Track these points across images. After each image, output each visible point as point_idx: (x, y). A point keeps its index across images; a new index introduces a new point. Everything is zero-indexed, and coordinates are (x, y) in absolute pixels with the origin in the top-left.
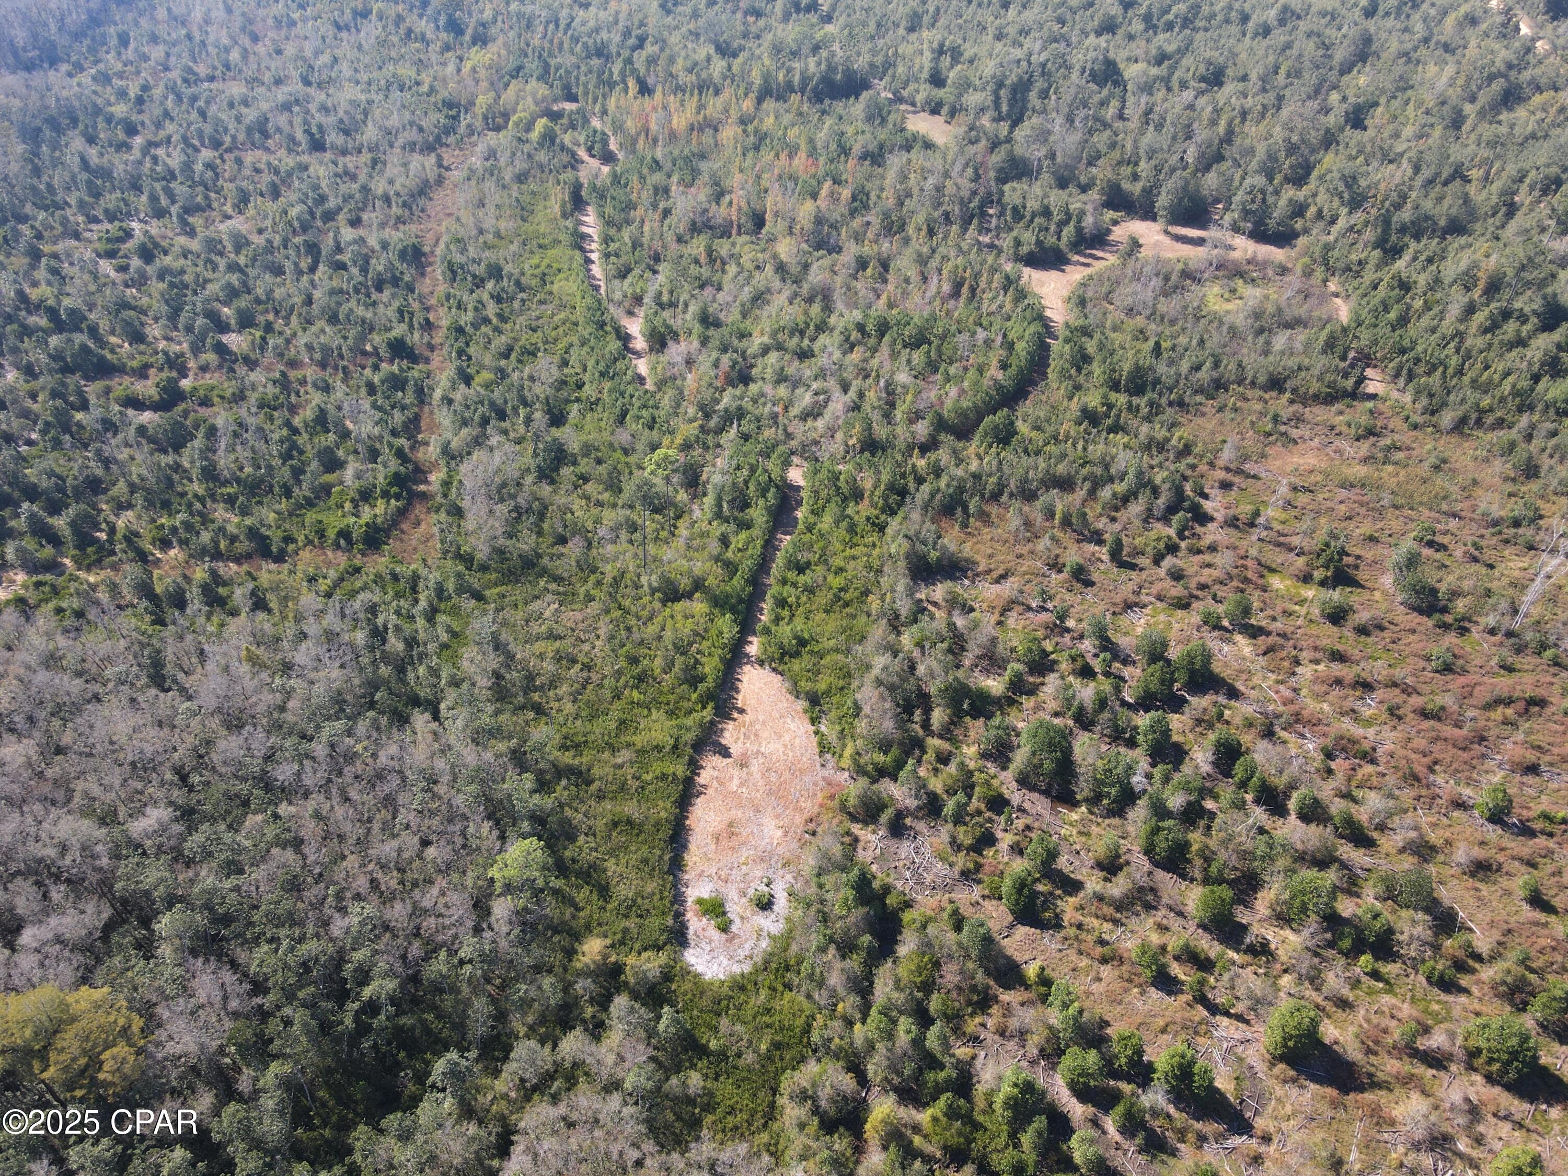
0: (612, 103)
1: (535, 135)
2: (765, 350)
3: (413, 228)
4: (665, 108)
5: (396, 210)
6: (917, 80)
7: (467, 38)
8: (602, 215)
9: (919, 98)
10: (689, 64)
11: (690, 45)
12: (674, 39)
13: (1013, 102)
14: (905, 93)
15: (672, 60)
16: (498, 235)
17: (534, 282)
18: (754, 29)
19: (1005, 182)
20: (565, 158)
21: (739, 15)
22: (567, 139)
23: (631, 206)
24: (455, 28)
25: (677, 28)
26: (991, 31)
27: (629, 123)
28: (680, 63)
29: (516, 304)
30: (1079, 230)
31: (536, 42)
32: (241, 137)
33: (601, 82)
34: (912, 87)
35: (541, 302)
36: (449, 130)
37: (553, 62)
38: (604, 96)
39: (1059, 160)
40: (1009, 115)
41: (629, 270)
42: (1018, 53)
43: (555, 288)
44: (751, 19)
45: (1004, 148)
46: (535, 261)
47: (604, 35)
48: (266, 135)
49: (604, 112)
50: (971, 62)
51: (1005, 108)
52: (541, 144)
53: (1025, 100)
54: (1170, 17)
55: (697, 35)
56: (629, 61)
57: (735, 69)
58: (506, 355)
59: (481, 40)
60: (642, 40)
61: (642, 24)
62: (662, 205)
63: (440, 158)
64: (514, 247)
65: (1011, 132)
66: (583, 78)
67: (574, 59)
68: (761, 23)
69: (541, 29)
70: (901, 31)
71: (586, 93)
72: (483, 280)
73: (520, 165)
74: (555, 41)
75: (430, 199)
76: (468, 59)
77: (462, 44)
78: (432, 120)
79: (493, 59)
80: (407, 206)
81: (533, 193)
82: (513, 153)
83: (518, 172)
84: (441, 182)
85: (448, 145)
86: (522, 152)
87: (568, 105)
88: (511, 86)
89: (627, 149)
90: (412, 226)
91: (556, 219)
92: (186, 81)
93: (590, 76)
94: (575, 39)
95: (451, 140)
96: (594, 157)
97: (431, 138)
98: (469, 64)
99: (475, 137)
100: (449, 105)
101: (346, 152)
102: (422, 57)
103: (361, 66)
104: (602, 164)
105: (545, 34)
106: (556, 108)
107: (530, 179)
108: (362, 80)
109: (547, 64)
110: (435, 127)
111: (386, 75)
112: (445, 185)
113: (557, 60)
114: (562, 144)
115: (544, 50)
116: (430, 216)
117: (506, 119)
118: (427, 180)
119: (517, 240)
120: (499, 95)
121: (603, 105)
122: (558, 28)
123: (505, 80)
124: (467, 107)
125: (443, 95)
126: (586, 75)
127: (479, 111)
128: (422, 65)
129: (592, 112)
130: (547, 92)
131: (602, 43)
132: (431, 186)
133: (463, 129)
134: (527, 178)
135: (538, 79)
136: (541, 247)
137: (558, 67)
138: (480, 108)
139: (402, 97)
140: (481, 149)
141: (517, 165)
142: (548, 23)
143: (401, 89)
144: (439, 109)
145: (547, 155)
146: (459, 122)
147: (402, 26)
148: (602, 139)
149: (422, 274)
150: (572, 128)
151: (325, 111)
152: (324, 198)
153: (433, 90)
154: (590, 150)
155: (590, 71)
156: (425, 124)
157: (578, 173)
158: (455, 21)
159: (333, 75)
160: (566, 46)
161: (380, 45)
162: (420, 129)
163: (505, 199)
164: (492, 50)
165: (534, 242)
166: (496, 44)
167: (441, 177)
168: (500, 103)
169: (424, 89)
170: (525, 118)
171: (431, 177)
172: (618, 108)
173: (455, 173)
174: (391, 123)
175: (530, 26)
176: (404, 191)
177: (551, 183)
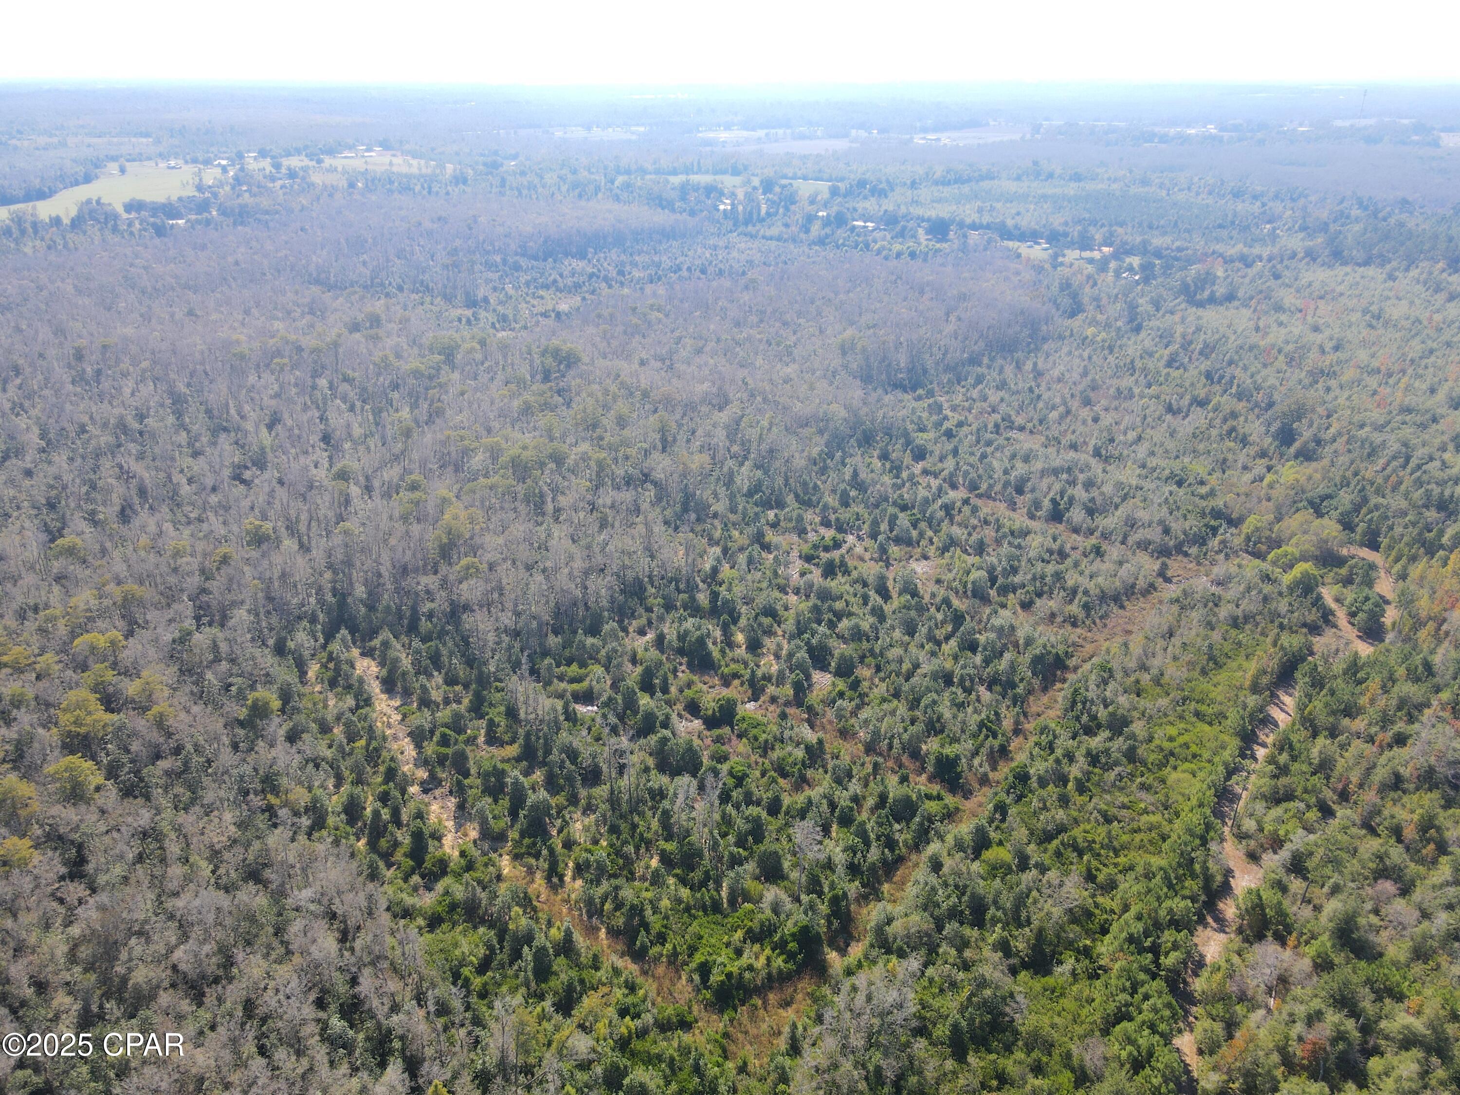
0: (1416, 571)
1: (1287, 579)
2: (1408, 1042)
3: (1074, 634)
5: (1074, 608)
7: (1292, 450)
8: (1301, 707)
16: (1157, 681)
17: (1152, 758)
20: (1312, 616)
22: (1328, 594)
23: (1350, 711)
24: (1286, 436)
27: (1424, 603)
29: (1111, 776)
31: (1369, 475)
32: (998, 487)
33: (1420, 541)
35: (1143, 787)
36: (1200, 540)
37: (1374, 500)
38: (1413, 559)
41: (1289, 796)
43: (1173, 777)
46: (1172, 731)
48: (1020, 491)
49: (1402, 577)
52: (1291, 589)
58: (1047, 837)
59: (1306, 455)
62: (1400, 727)
63: (1164, 566)
64: (1163, 702)
66: (1399, 530)
67: (1404, 504)
69: (1382, 462)
71: (1390, 548)
72: (1099, 726)
73: (1249, 605)
74: (1394, 478)
75: (1122, 607)
76: (1276, 472)
77: (1282, 455)
78: (1187, 525)
79: (1303, 480)
80: (1087, 607)
81: (1239, 644)
82: (1249, 589)
83: (1239, 612)
84: (1149, 592)
85: (1186, 555)
86: (1260, 592)
87: (1365, 553)
88: (1297, 515)
89: (1400, 632)
90: (1079, 631)
91: (1241, 688)
92: (997, 426)
93: (1411, 529)
94: (1419, 483)
95: (1194, 550)
96: (1353, 625)
97: (1172, 543)
98: (1269, 478)
99: (1222, 556)
100: (1217, 514)
101: (1076, 530)
102: (1230, 456)
103: (1159, 451)
104: (1359, 637)
105: (1384, 469)
106: (1344, 552)
107: (1248, 627)
108: (1149, 465)
109: (1365, 500)
110: (1185, 533)
111: (1176, 466)
112: (1150, 597)
113: (1381, 500)
114: (1319, 597)
115: (1372, 484)
116: (1105, 625)
117: (1271, 548)
118: (1133, 586)
119: (1176, 694)
120: (1279, 520)
121: (1405, 568)
122: (1404, 466)
123: (1301, 505)
124: (1234, 523)
125: (1219, 502)
126: (1406, 527)
127: (1245, 531)
128: (1223, 465)
129: (1388, 572)
130: (1335, 534)
131: (1452, 496)
132: (1133, 593)
133: (1214, 543)
134: (1245, 623)
135: (1341, 514)
136: (1197, 714)
137: (1377, 507)
138: (1247, 527)
139: (1171, 493)
140: (1218, 571)
141: (1244, 604)
142: (1394, 458)
143: (1180, 484)
144: (1203, 515)
145: (1290, 604)
146: (1214, 535)
147: (1231, 423)
148: (1371, 610)
149: (1045, 689)
150: (1348, 581)
151: (1089, 485)
152: (1014, 570)
153: (1212, 493)
154: (1353, 615)
155: (1414, 524)
156: (1176, 527)
157: (1318, 638)
158: (1291, 430)
159: (1125, 452)
160: (1403, 487)
161: (1194, 436)
162: (1167, 531)
163: (1199, 640)
164: (1309, 471)
165: (1193, 706)
166: (1314, 465)
167: (1152, 586)
168: (1276, 529)
169: (1203, 490)
170: (1292, 554)
171: (1141, 584)
172: (1422, 578)
173: (1173, 587)
174: (1142, 515)
175: (1372, 454)
176: (1098, 591)
177: (1269, 640)
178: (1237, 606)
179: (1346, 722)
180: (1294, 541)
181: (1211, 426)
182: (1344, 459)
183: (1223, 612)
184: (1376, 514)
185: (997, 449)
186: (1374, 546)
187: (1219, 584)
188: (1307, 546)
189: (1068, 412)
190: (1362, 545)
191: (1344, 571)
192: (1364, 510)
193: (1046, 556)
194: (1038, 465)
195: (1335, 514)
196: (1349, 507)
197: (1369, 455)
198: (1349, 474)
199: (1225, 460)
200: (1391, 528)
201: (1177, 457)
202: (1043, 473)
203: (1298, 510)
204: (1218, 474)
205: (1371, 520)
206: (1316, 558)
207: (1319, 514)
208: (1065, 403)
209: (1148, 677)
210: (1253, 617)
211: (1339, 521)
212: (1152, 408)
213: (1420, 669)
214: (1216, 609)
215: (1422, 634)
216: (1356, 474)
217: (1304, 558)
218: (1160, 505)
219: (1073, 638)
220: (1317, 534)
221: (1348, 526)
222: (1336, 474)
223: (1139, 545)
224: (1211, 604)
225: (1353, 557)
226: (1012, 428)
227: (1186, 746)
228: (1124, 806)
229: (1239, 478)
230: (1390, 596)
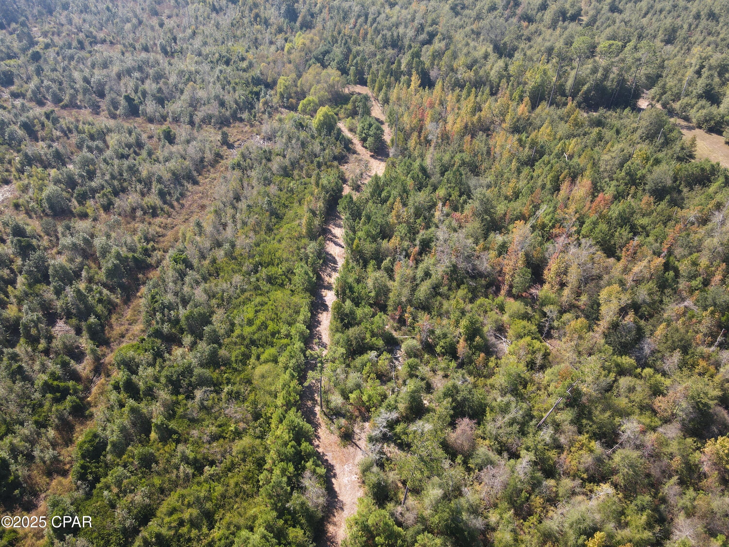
0: (394, 94)
1: (314, 123)
3: (155, 225)
4: (442, 103)
5: (151, 199)
7: (298, 24)
8: (350, 239)
9: (694, 114)
10: (469, 61)
11: (472, 44)
12: (459, 36)
14: (677, 106)
15: (455, 56)
16: (231, 255)
17: (235, 353)
18: (526, 33)
20: (338, 150)
21: (514, 20)
22: (344, 126)
23: (385, 232)
24: (292, 15)
25: (462, 27)
27: (406, 118)
28: (461, 60)
31: (347, 31)
33: (389, 72)
36: (248, 106)
37: (355, 49)
38: (389, 86)
44: (525, 24)
46: (250, 311)
47: (401, 30)
48: (102, 95)
49: (386, 101)
52: (319, 130)
55: (478, 34)
56: (417, 55)
57: (512, 69)
59: (307, 26)
60: (432, 36)
61: (434, 23)
62: (422, 234)
63: (225, 135)
64: (238, 277)
66: (375, 67)
67: (373, 48)
68: (532, 27)
69: (352, 21)
71: (374, 81)
73: (292, 153)
74: (362, 31)
75: (196, 183)
76: (291, 41)
77: (292, 29)
78: (237, 95)
79: (307, 42)
80: (162, 194)
81: (292, 191)
82: (290, 138)
83: (287, 162)
84: (217, 162)
85: (241, 120)
86: (298, 139)
87: (359, 89)
88: (310, 70)
89: (397, 146)
90: (158, 220)
91: (300, 237)
92: (80, 42)
93: (381, 65)
94: (377, 31)
95: (245, 115)
96: (366, 148)
97: (228, 113)
98: (287, 46)
99: (266, 116)
100: (257, 81)
101: (151, 120)
102: (259, 36)
103: (210, 41)
104: (372, 156)
105: (355, 26)
106: (346, 91)
107: (296, 172)
108: (204, 53)
109: (349, 50)
110: (236, 102)
111: (223, 49)
112: (218, 166)
113: (358, 48)
114: (340, 131)
115: (351, 38)
116: (183, 206)
117: (299, 100)
118: (202, 160)
119: (247, 265)
120: (299, 76)
121: (386, 94)
122: (366, 21)
123: (311, 62)
124: (270, 85)
125: (256, 72)
126: (378, 64)
127: (279, 90)
128: (256, 43)
129: (376, 99)
130: (337, 79)
131: (398, 36)
132: (204, 167)
133: (260, 105)
134: (293, 169)
135: (338, 63)
136: (270, 280)
137: (358, 53)
138: (280, 88)
139: (221, 71)
140: (266, 128)
141: (289, 154)
142: (359, 16)
143: (227, 63)
144: (247, 84)
145: (321, 144)
146: (258, 100)
147: (255, 11)
148: (375, 134)
149: (127, 301)
150: (353, 114)
151: (158, 77)
152: (91, 175)
153: (251, 65)
154: (364, 140)
155: (382, 60)
156: (228, 98)
157: (346, 166)
158: (294, 10)
159: (185, 46)
160: (369, 36)
161: (232, 25)
162: (222, 104)
163: (260, 198)
164: (311, 35)
165: (263, 272)
166: (313, 31)
167: (218, 156)
168: (299, 84)
169: (244, 65)
170: (313, 101)
171: (209, 156)
172: (399, 99)
173: (234, 151)
174: (201, 94)
175: (345, 18)
176: (170, 175)
177: (313, 180)
178: (284, 156)
179: (385, 244)
180: (312, 90)
181: (243, 16)
182: (330, 24)
183: (275, 165)
184: (358, 58)
185: (78, 62)
186: (363, 83)
187: (270, 139)
188: (322, 93)
189: (140, 22)
190: (356, 83)
191: (349, 106)
192: (351, 57)
193: (126, 151)
194: (115, 69)
195: (334, 64)
196: (341, 56)
197: (344, 18)
198: (335, 33)
199: (256, 39)
200: (370, 67)
201: (223, 43)
202: (119, 76)
203: (310, 66)
204: (253, 50)
205: (357, 63)
206: (330, 100)
207: (324, 66)
208: (136, 16)
209: (222, 253)
210: (298, 162)
211: (338, 69)
212: (201, 10)
213: (421, 175)
214: (269, 165)
215: (412, 143)
216: (339, 33)
217: (322, 103)
218: (214, 83)
219: (152, 230)
220: (326, 82)
221: (344, 71)
222: (327, 34)
223: (203, 121)
224: (264, 161)
225: (352, 94)
226: (96, 43)
227: (265, 325)
228: (215, 438)
229: (268, 50)
230: (383, 118)
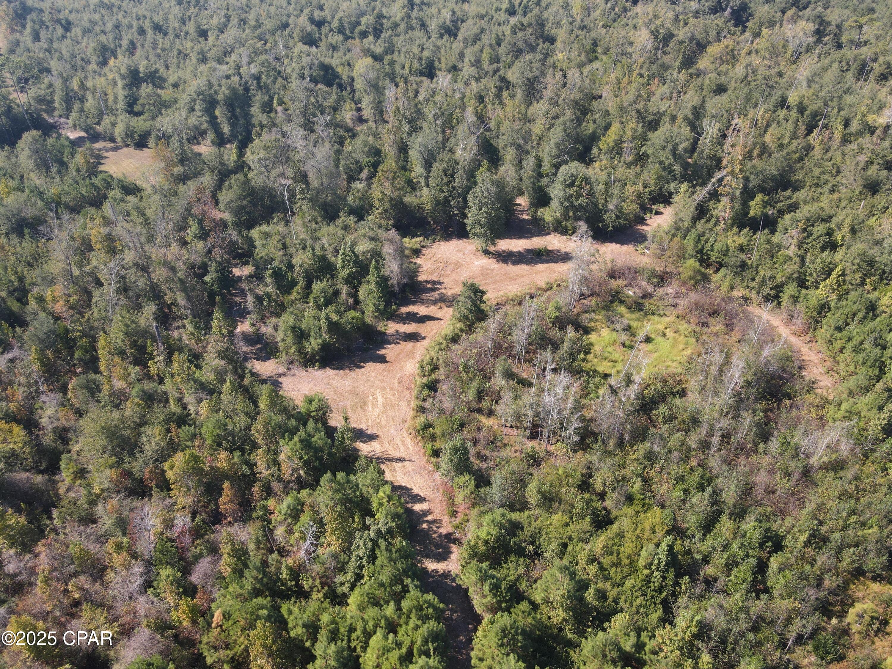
6: (113, 112)
9: (119, 131)
13: (233, 120)
14: (100, 129)
19: (250, 227)
26: (194, 56)
30: (383, 282)
34: (107, 120)
39: (315, 183)
40: (233, 136)
42: (224, 69)
45: (235, 180)
50: (176, 85)
51: (226, 129)
53: (247, 116)
54: (362, 28)
65: (241, 154)
70: (94, 66)
